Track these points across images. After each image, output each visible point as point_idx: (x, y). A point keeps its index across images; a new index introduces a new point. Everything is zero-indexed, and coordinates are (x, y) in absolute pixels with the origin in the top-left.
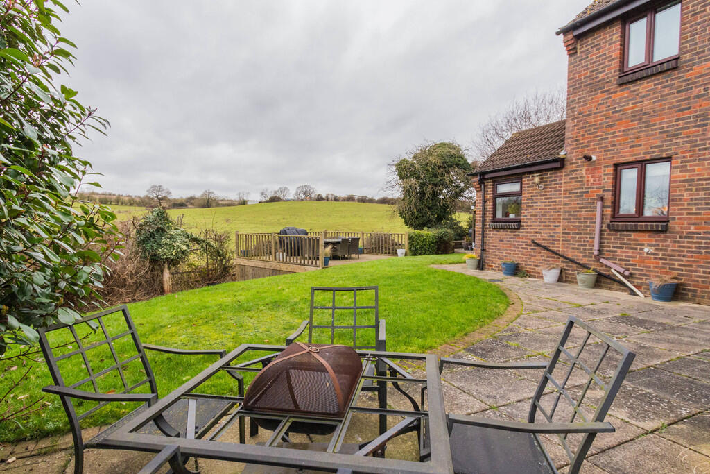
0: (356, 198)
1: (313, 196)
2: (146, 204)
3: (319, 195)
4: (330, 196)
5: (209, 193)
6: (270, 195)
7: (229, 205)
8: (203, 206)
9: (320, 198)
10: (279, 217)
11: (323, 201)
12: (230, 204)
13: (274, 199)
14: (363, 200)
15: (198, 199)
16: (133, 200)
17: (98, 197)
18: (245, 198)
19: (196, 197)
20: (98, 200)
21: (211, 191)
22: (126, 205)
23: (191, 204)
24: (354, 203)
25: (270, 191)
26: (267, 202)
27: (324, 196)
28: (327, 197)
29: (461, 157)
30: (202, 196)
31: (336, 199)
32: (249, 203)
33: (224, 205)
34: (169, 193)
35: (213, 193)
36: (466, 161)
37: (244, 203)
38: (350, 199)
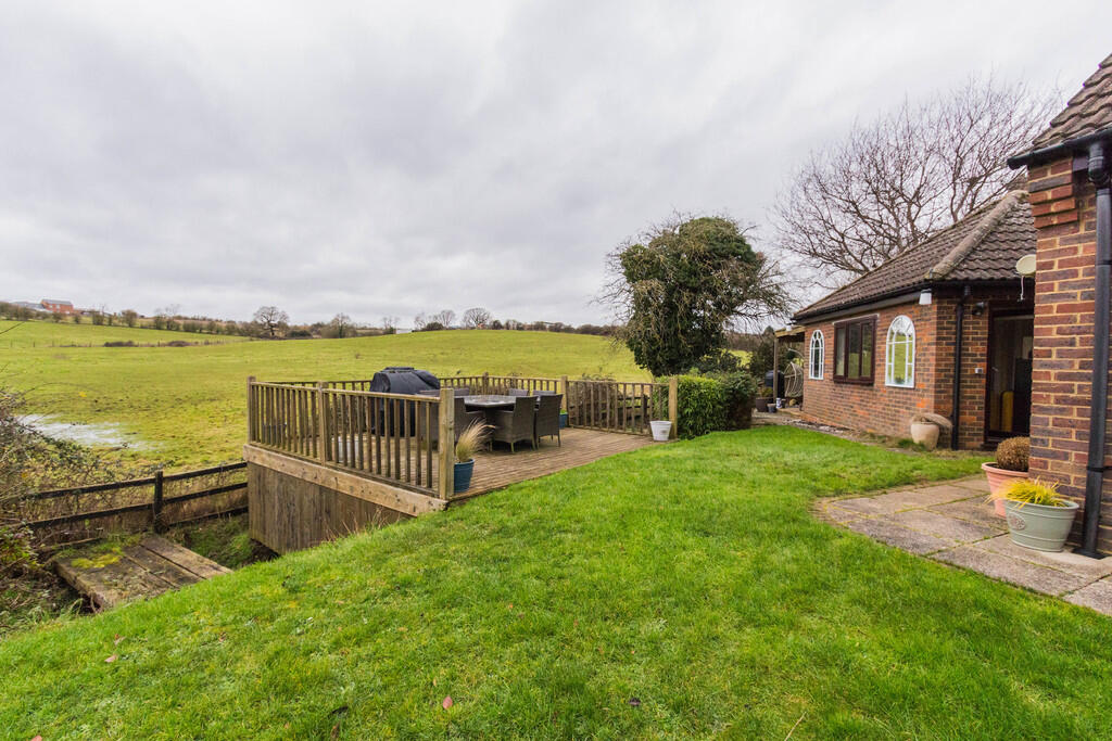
0: (548, 326)
1: (488, 323)
2: (252, 332)
3: (496, 322)
4: (511, 324)
5: (343, 317)
6: (428, 322)
7: (370, 335)
8: (335, 337)
9: (496, 326)
10: (436, 352)
11: (501, 330)
12: (373, 333)
13: (433, 327)
14: (557, 328)
15: (328, 326)
16: (233, 327)
17: (181, 322)
18: (393, 326)
19: (326, 323)
20: (181, 327)
21: (345, 314)
22: (223, 334)
23: (319, 333)
24: (543, 332)
25: (427, 315)
26: (423, 330)
27: (503, 323)
28: (507, 324)
29: (741, 241)
30: (333, 322)
31: (520, 328)
32: (398, 332)
33: (363, 335)
34: (284, 316)
35: (348, 318)
36: (749, 247)
37: (391, 331)
38: (539, 327)
